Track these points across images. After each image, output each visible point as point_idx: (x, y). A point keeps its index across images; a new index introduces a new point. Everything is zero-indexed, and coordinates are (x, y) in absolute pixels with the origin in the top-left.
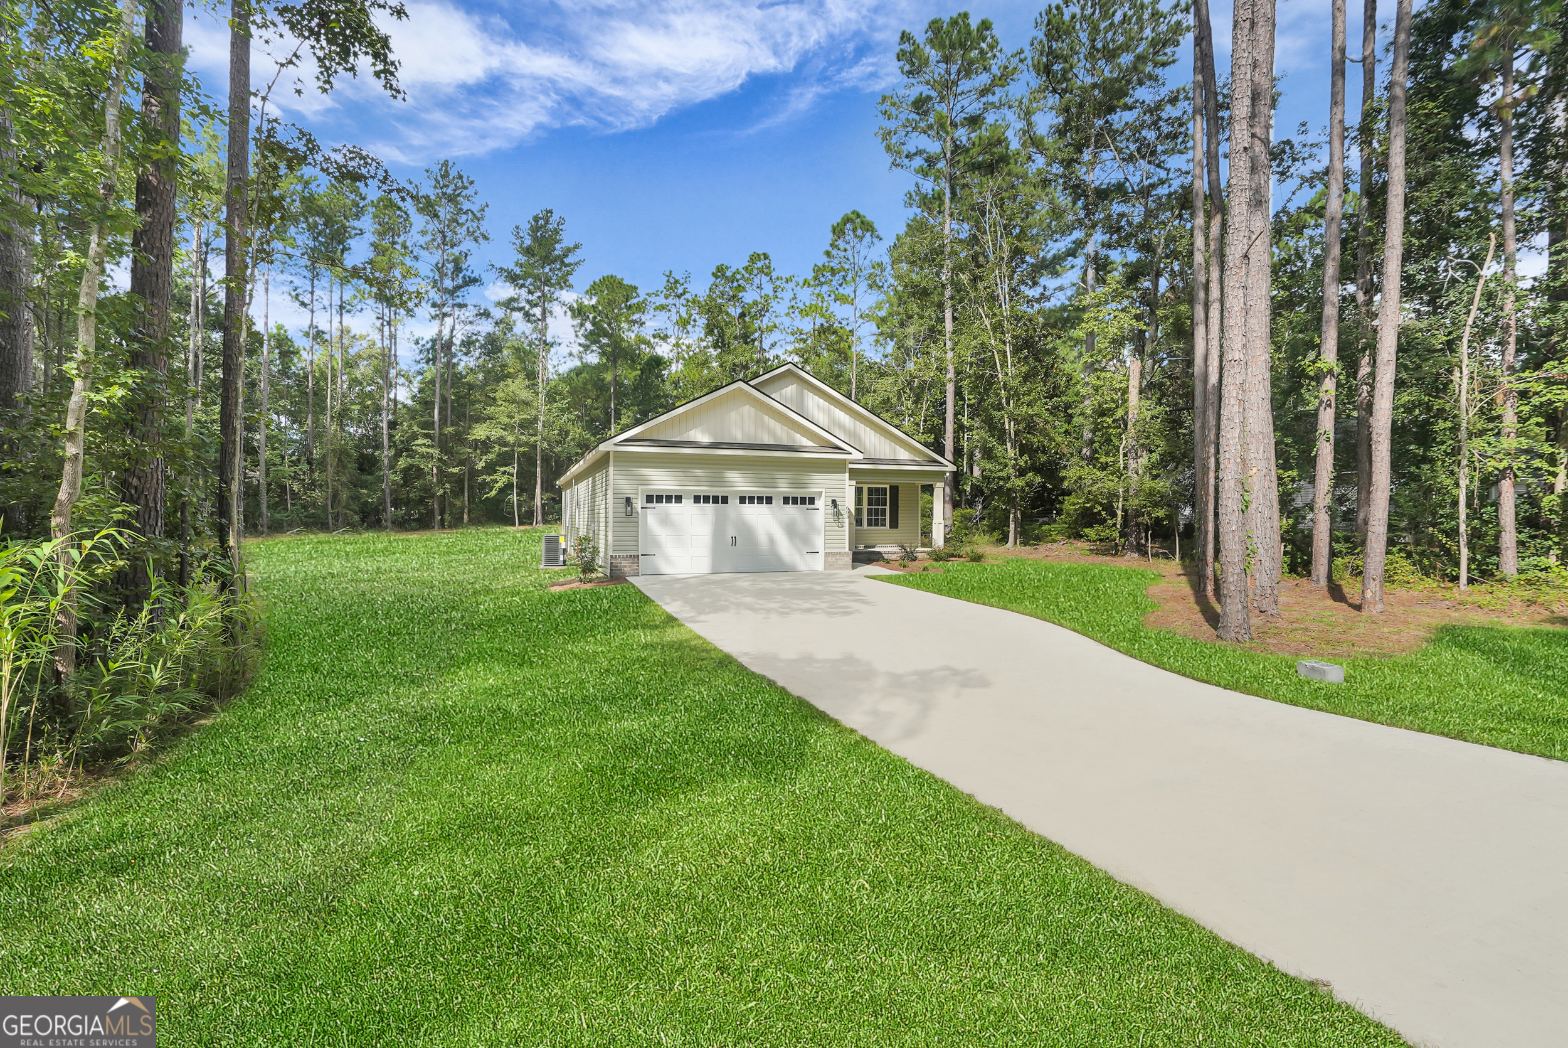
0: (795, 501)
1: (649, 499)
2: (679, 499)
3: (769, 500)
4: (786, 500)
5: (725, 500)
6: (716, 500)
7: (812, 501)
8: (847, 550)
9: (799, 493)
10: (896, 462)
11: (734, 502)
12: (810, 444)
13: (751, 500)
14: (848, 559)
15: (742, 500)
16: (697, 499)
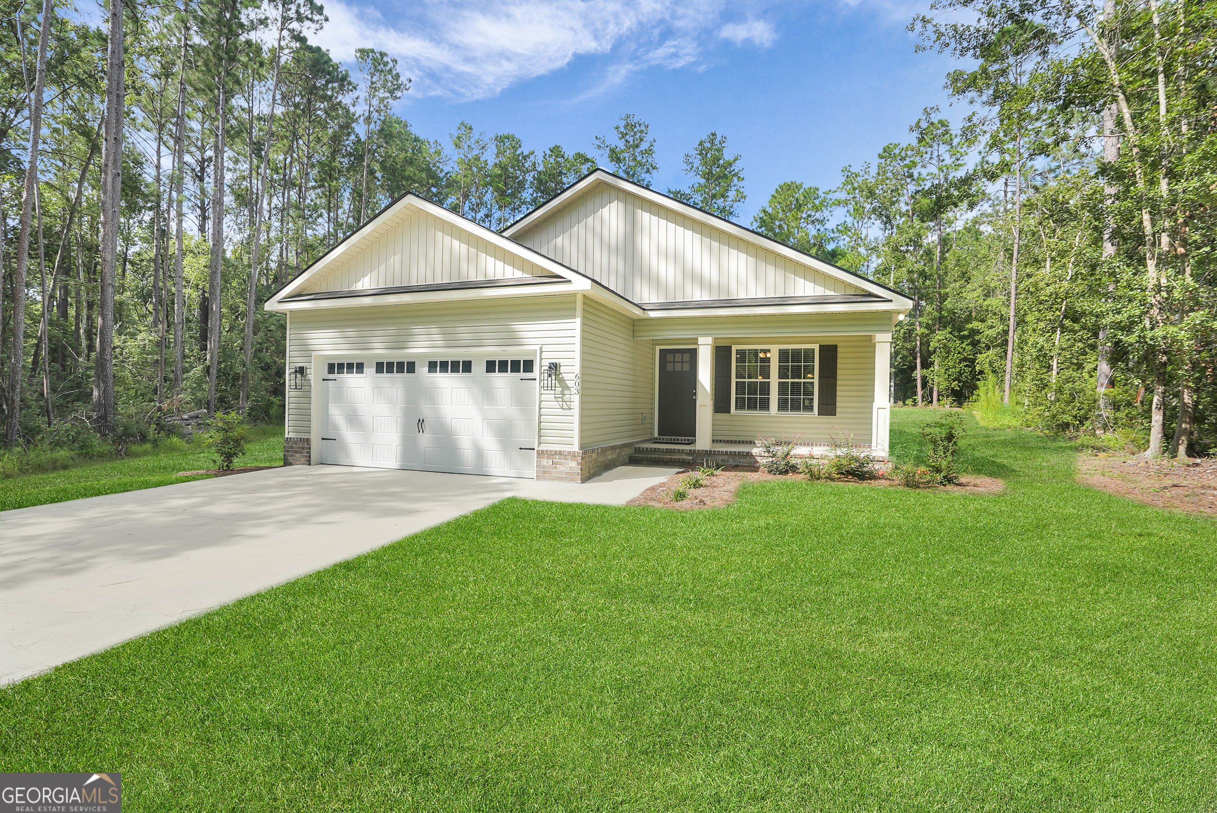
0: (503, 366)
1: (331, 368)
2: (360, 367)
3: (467, 367)
4: (490, 366)
5: (411, 367)
6: (400, 367)
7: (529, 366)
8: (576, 448)
9: (510, 353)
10: (783, 302)
11: (422, 370)
12: (518, 274)
13: (444, 366)
14: (574, 465)
15: (432, 366)
16: (379, 368)
